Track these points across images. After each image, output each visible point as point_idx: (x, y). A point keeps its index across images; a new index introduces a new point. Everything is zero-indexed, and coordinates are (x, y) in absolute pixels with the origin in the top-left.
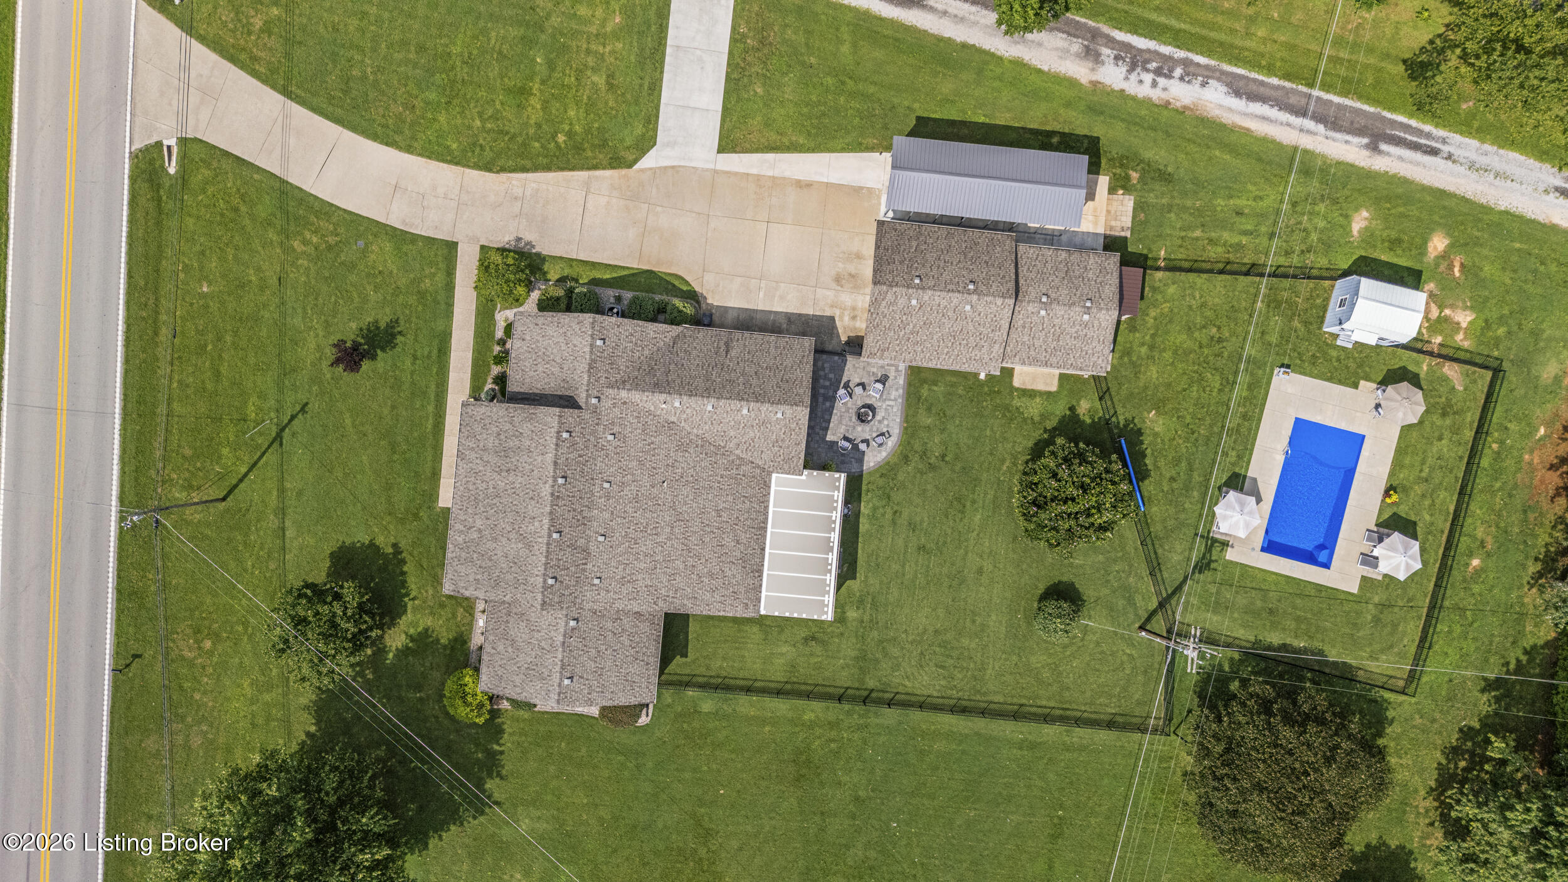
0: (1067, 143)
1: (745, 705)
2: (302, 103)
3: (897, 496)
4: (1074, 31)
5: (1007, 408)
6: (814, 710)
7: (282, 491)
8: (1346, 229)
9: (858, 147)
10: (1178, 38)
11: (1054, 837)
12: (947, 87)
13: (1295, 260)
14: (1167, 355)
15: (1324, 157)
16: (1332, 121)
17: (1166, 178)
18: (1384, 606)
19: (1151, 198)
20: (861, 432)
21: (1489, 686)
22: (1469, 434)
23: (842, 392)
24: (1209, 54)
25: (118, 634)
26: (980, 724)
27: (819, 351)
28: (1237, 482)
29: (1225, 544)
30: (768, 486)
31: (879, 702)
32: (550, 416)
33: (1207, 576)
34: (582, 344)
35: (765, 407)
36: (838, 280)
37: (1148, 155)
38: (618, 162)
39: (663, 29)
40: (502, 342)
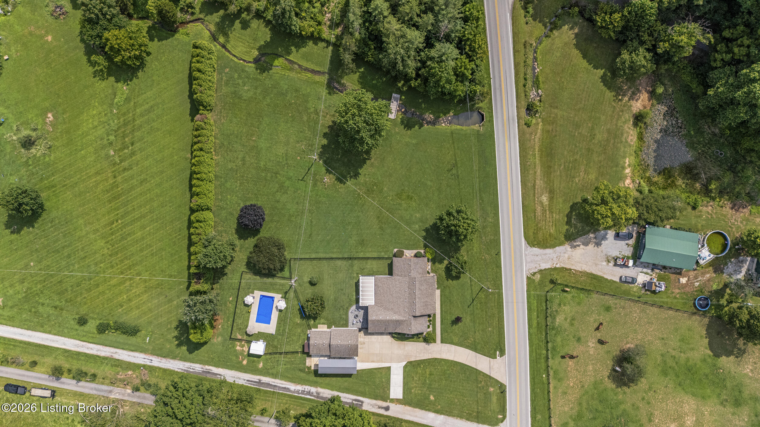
0: (321, 375)
1: (375, 255)
2: (473, 368)
3: (348, 300)
4: (322, 398)
5: (328, 320)
6: (361, 255)
7: (472, 290)
8: (264, 364)
9: (363, 370)
10: (301, 398)
11: (311, 235)
12: (346, 384)
13: (272, 356)
14: (297, 334)
15: (270, 377)
16: (268, 385)
17: (300, 370)
18: (249, 288)
19: (302, 365)
20: (357, 313)
21: (226, 274)
22: (235, 324)
23: (362, 321)
24: (294, 396)
25: (500, 259)
26: (328, 256)
27: (367, 328)
28: (281, 311)
29: (282, 298)
30: (375, 302)
31: (348, 258)
32: (418, 314)
33: (285, 291)
34: (413, 328)
35: (377, 319)
36: (364, 343)
37: (305, 374)
38: (410, 363)
39: (404, 390)
40: (430, 324)
